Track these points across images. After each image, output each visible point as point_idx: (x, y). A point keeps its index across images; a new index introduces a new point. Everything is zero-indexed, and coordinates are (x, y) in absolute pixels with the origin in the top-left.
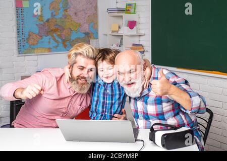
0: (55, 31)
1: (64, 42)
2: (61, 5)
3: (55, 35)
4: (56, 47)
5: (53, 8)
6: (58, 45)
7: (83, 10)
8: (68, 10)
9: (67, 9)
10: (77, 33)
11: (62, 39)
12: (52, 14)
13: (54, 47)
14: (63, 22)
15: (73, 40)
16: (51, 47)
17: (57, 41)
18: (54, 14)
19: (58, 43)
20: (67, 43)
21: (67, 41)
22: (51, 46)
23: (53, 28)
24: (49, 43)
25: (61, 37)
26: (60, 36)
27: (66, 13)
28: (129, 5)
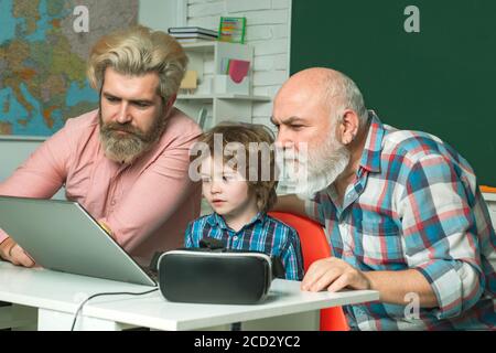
0: (24, 76)
1: (47, 109)
2: (43, 8)
3: (22, 87)
4: (24, 122)
5: (23, 12)
6: (31, 115)
7: (101, 28)
8: (62, 23)
9: (59, 20)
10: (81, 88)
11: (41, 101)
12: (18, 27)
13: (19, 121)
14: (47, 53)
15: (71, 108)
16: (11, 121)
17: (27, 106)
18: (24, 28)
19: (29, 111)
20: (55, 114)
21: (55, 107)
22: (10, 117)
23: (18, 67)
24: (7, 107)
25: (40, 95)
26: (36, 93)
27: (57, 31)
28: (227, 23)
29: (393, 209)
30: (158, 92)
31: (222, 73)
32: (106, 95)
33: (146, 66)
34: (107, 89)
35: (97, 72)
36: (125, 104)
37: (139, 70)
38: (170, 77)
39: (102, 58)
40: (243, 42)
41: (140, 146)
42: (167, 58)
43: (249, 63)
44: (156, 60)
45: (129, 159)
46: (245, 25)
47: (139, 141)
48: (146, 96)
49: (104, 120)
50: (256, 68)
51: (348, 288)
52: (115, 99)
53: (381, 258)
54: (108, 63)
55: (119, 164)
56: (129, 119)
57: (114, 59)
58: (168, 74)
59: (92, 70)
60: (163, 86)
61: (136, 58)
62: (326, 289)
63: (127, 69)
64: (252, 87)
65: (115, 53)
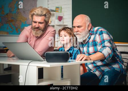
0: (11, 21)
1: (16, 29)
3: (11, 24)
6: (13, 30)
11: (15, 27)
12: (10, 10)
14: (16, 16)
16: (9, 31)
23: (10, 19)
26: (14, 25)
27: (18, 11)
28: (57, 8)
29: (96, 40)
30: (45, 20)
31: (56, 19)
32: (33, 21)
33: (42, 15)
34: (34, 20)
35: (31, 16)
36: (38, 23)
37: (41, 15)
38: (47, 17)
39: (32, 13)
40: (61, 12)
41: (41, 32)
42: (47, 13)
43: (62, 17)
44: (44, 13)
45: (39, 36)
46: (61, 8)
47: (41, 31)
48: (42, 21)
49: (33, 27)
50: (64, 18)
51: (86, 60)
52: (35, 22)
53: (93, 51)
54: (34, 14)
55: (37, 37)
56: (39, 26)
57: (35, 13)
58: (47, 16)
59: (30, 16)
60: (46, 19)
61: (40, 13)
62: (81, 60)
63: (38, 15)
64: (63, 22)
65: (35, 12)
